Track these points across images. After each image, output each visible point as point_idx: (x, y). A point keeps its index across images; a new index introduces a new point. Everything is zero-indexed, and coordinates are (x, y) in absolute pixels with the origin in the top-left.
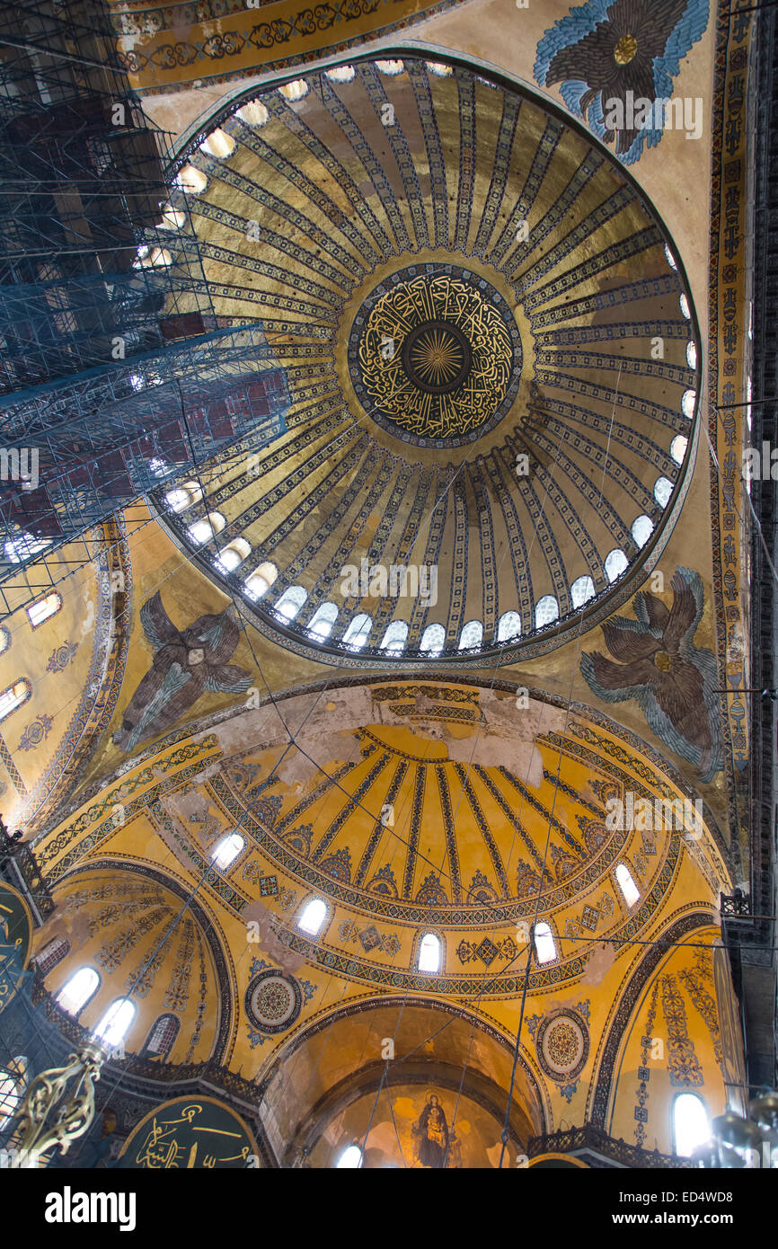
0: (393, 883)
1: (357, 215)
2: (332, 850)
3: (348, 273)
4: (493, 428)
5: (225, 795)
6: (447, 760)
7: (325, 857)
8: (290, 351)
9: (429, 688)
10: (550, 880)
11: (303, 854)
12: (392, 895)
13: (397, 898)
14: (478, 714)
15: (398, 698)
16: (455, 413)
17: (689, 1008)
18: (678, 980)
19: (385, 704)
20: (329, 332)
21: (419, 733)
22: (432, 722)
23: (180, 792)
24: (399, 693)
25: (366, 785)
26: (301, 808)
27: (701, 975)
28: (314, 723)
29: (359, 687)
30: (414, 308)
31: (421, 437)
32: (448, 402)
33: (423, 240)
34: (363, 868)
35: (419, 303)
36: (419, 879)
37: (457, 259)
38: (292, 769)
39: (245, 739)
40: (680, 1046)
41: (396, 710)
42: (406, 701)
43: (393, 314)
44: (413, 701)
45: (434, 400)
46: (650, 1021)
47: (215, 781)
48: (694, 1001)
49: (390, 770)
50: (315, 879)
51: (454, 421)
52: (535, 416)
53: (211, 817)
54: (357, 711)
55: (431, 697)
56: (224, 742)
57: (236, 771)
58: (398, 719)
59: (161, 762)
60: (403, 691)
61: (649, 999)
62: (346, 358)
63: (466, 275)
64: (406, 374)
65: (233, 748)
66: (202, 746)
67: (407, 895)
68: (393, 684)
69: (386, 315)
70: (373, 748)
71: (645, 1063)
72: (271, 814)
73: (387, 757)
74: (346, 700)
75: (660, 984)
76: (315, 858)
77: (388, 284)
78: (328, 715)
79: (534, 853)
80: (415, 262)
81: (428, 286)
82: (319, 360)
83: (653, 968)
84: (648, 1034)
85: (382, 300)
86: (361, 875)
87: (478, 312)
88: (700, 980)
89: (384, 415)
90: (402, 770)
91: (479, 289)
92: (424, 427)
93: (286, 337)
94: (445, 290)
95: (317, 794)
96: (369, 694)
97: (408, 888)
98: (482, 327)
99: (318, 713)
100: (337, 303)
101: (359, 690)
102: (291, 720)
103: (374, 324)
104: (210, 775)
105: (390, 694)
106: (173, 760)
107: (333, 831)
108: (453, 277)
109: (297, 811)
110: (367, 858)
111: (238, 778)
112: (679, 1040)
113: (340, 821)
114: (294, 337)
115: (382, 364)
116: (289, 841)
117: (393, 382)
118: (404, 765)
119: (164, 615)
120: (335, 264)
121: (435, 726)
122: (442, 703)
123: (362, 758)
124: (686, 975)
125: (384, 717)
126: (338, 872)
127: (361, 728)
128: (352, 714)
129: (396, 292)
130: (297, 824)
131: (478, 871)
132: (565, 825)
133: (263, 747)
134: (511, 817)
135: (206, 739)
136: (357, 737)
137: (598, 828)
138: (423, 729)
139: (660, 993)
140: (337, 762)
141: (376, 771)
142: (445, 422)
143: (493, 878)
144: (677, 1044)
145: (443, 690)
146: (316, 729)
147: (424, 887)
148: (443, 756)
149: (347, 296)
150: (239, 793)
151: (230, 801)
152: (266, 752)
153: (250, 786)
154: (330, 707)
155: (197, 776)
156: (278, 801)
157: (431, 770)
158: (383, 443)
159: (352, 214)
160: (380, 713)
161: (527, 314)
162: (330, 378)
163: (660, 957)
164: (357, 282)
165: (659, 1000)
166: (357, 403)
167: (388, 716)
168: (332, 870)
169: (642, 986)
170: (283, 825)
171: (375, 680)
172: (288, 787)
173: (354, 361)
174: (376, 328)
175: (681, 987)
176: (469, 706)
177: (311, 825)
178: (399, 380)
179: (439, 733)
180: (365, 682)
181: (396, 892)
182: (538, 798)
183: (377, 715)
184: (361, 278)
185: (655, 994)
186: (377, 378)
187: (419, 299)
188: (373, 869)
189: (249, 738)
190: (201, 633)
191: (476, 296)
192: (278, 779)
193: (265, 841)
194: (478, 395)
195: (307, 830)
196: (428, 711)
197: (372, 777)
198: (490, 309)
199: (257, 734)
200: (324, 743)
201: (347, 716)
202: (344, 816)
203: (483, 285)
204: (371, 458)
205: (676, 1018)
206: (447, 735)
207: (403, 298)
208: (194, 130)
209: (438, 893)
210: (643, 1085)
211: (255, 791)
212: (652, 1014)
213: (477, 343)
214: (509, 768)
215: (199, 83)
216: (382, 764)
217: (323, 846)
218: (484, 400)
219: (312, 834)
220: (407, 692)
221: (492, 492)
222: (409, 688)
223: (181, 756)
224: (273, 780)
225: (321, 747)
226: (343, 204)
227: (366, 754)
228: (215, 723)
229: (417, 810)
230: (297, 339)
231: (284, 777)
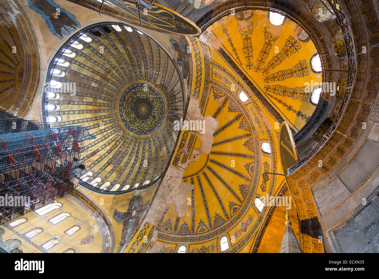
0: (235, 204)
1: (100, 107)
2: (213, 219)
3: (112, 118)
4: (164, 103)
5: (167, 238)
6: (208, 156)
7: (213, 224)
8: (118, 143)
9: (180, 145)
10: (250, 135)
11: (206, 231)
12: (239, 208)
13: (240, 206)
14: (193, 133)
15: (179, 158)
16: (156, 112)
17: (281, 83)
18: (268, 84)
19: (179, 164)
20: (121, 131)
21: (196, 159)
22: (193, 153)
23: (149, 248)
24: (178, 156)
25: (202, 190)
26: (193, 218)
27: (267, 73)
28: (171, 191)
29: (169, 168)
30: (130, 108)
31: (158, 124)
32: (154, 112)
33: (115, 96)
34: (225, 212)
35: (129, 106)
36: (238, 192)
37: (123, 90)
38: (180, 211)
39: (157, 216)
40: (296, 93)
41: (184, 162)
42: (182, 157)
43: (128, 114)
44: (183, 154)
45: (152, 116)
46: (282, 103)
47: (160, 236)
48: (279, 80)
49: (203, 178)
50: (216, 233)
51: (158, 113)
52: (164, 89)
53: (168, 248)
54: (176, 175)
55: (183, 147)
56: (151, 222)
57: (164, 228)
58: (187, 163)
59: (134, 243)
60: (178, 155)
61: (272, 99)
62: (130, 131)
63: (127, 91)
64: (143, 119)
65: (156, 221)
66: (145, 229)
67: (241, 201)
68: (174, 157)
69: (127, 116)
70: (192, 179)
71: (296, 112)
72: (187, 230)
73: (198, 177)
74: (170, 175)
75: (267, 92)
76: (211, 227)
77: (120, 111)
78: (172, 184)
79: (241, 137)
80: (119, 101)
81: (126, 102)
82: (125, 138)
83: (259, 92)
84: (287, 106)
85: (124, 114)
86: (226, 215)
87: (137, 93)
88: (269, 74)
89: (148, 131)
90: (205, 174)
91: (132, 89)
92: (156, 123)
93: (114, 141)
94: (129, 98)
95: (193, 209)
96: (173, 166)
97: (239, 199)
98: (141, 93)
99: (169, 187)
100: (117, 125)
101: (170, 169)
102: (164, 197)
103: (127, 120)
104: (156, 235)
105: (177, 160)
106: (139, 240)
107: (208, 214)
108: (127, 94)
109: (193, 221)
110: (223, 208)
111: (167, 229)
112: (294, 93)
113: (207, 209)
114: (116, 140)
115: (137, 124)
116: (199, 232)
117: (143, 124)
118: (204, 173)
119: (120, 213)
120: (108, 119)
121: (195, 152)
122: (187, 143)
123: (193, 185)
124: (267, 79)
125: (184, 167)
126: (220, 223)
127: (183, 178)
128: (176, 177)
129: (124, 110)
130: (197, 225)
131: (245, 166)
132: (231, 118)
133: (165, 213)
134: (229, 141)
135: (145, 225)
136: (185, 181)
137: (232, 104)
138: (194, 157)
139: (271, 94)
140: (189, 195)
141: (200, 183)
142: (158, 116)
143: (248, 161)
144: (295, 94)
145: (182, 140)
146: (173, 192)
147: (241, 193)
148: (207, 156)
149: (117, 122)
150: (171, 233)
151: (171, 239)
152: (167, 213)
153: (173, 228)
154: (169, 182)
155: (152, 239)
156: (185, 224)
157: (209, 164)
158: (153, 136)
159: (99, 108)
160: (181, 167)
161: (140, 79)
162: (131, 139)
163: (254, 87)
164: (116, 117)
165: (275, 96)
166: (141, 136)
167: (184, 166)
168: (218, 224)
169: (266, 101)
170: (193, 229)
171: (170, 161)
172: (184, 217)
173: (132, 130)
174: (129, 120)
175: (272, 84)
176: (189, 135)
177: (201, 220)
178: (143, 122)
179: (198, 153)
180: (169, 165)
181: (238, 205)
182: (223, 125)
183: (181, 169)
184: (115, 116)
185: (271, 96)
186: (139, 127)
187: (128, 106)
188: (227, 208)
189: (158, 214)
190: (132, 207)
191: (133, 91)
192: (179, 218)
193: (191, 240)
194: (155, 103)
195: (201, 223)
196: (189, 151)
197: (201, 187)
198: (137, 89)
199: (159, 211)
200: (180, 193)
201: (176, 179)
202: (206, 206)
203: (131, 88)
204: (154, 141)
205: (285, 91)
206: (199, 149)
207: (126, 109)
208: (42, 117)
209: (245, 188)
210: (302, 115)
211: (176, 228)
212: (280, 101)
213: (144, 97)
214: (213, 132)
215: (30, 107)
216: (199, 180)
217: (210, 222)
218: (157, 102)
219: (204, 222)
220: (179, 154)
221: (176, 111)
222: (178, 152)
223: (141, 237)
224: (178, 220)
225: (180, 196)
226: (96, 108)
227: (193, 183)
228: (144, 219)
229: (219, 178)
230: (117, 139)
231: (180, 215)
